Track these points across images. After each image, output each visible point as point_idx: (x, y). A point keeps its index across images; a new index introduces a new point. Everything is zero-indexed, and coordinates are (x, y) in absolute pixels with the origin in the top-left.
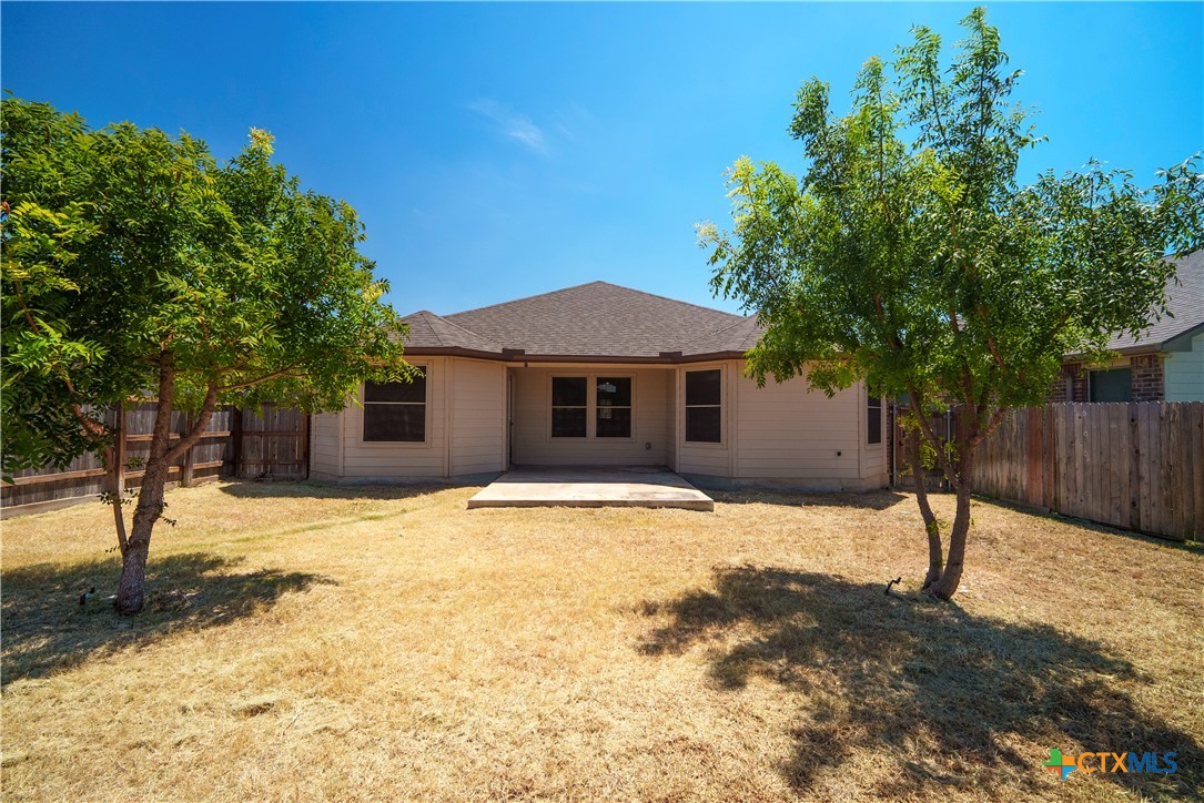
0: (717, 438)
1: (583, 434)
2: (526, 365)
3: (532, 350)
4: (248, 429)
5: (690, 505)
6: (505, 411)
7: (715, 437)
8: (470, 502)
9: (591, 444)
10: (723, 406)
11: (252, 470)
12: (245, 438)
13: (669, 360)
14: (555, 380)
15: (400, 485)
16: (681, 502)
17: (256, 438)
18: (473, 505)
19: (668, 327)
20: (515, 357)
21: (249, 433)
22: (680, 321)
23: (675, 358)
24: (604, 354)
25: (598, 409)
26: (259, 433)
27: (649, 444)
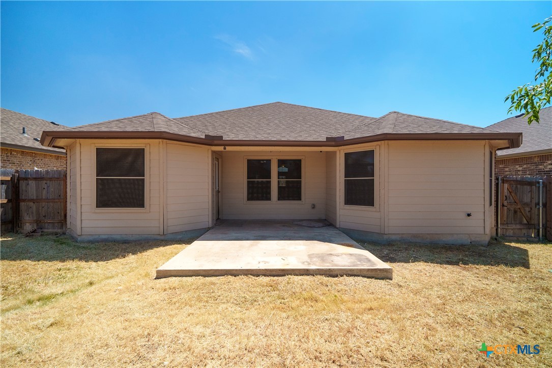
0: (371, 203)
1: (269, 199)
2: (225, 149)
3: (229, 136)
4: (23, 197)
5: (370, 274)
6: (210, 184)
7: (370, 202)
8: (158, 272)
9: (275, 207)
10: (376, 178)
11: (28, 227)
12: (22, 204)
13: (333, 143)
14: (250, 162)
15: (126, 242)
16: (361, 270)
17: (31, 204)
18: (161, 275)
19: (327, 123)
20: (216, 142)
21: (24, 201)
22: (335, 120)
23: (338, 142)
24: (283, 139)
25: (278, 181)
26: (33, 201)
27: (314, 205)
